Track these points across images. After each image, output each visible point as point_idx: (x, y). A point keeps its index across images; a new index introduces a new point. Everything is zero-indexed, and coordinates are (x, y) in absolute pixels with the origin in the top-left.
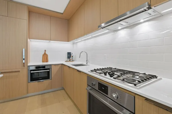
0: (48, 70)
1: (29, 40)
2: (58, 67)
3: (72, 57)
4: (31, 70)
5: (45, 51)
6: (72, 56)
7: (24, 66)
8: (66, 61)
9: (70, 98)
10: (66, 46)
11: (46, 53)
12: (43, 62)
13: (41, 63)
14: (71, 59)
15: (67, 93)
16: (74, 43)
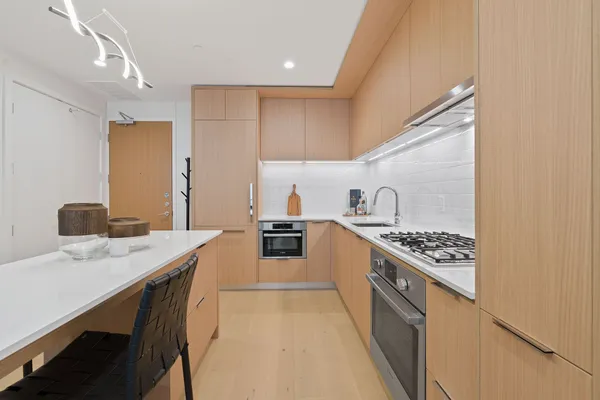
0: (299, 235)
1: (260, 163)
2: (322, 228)
3: (363, 202)
4: (265, 232)
5: (294, 186)
6: (361, 200)
7: (252, 221)
8: (346, 215)
9: (348, 310)
10: (347, 173)
11: (297, 192)
12: (289, 214)
13: (284, 217)
14: (360, 209)
15: (341, 298)
16: (368, 163)
